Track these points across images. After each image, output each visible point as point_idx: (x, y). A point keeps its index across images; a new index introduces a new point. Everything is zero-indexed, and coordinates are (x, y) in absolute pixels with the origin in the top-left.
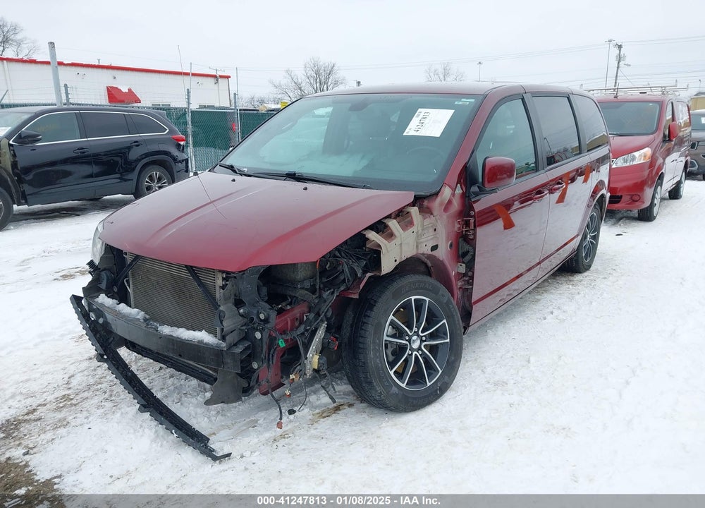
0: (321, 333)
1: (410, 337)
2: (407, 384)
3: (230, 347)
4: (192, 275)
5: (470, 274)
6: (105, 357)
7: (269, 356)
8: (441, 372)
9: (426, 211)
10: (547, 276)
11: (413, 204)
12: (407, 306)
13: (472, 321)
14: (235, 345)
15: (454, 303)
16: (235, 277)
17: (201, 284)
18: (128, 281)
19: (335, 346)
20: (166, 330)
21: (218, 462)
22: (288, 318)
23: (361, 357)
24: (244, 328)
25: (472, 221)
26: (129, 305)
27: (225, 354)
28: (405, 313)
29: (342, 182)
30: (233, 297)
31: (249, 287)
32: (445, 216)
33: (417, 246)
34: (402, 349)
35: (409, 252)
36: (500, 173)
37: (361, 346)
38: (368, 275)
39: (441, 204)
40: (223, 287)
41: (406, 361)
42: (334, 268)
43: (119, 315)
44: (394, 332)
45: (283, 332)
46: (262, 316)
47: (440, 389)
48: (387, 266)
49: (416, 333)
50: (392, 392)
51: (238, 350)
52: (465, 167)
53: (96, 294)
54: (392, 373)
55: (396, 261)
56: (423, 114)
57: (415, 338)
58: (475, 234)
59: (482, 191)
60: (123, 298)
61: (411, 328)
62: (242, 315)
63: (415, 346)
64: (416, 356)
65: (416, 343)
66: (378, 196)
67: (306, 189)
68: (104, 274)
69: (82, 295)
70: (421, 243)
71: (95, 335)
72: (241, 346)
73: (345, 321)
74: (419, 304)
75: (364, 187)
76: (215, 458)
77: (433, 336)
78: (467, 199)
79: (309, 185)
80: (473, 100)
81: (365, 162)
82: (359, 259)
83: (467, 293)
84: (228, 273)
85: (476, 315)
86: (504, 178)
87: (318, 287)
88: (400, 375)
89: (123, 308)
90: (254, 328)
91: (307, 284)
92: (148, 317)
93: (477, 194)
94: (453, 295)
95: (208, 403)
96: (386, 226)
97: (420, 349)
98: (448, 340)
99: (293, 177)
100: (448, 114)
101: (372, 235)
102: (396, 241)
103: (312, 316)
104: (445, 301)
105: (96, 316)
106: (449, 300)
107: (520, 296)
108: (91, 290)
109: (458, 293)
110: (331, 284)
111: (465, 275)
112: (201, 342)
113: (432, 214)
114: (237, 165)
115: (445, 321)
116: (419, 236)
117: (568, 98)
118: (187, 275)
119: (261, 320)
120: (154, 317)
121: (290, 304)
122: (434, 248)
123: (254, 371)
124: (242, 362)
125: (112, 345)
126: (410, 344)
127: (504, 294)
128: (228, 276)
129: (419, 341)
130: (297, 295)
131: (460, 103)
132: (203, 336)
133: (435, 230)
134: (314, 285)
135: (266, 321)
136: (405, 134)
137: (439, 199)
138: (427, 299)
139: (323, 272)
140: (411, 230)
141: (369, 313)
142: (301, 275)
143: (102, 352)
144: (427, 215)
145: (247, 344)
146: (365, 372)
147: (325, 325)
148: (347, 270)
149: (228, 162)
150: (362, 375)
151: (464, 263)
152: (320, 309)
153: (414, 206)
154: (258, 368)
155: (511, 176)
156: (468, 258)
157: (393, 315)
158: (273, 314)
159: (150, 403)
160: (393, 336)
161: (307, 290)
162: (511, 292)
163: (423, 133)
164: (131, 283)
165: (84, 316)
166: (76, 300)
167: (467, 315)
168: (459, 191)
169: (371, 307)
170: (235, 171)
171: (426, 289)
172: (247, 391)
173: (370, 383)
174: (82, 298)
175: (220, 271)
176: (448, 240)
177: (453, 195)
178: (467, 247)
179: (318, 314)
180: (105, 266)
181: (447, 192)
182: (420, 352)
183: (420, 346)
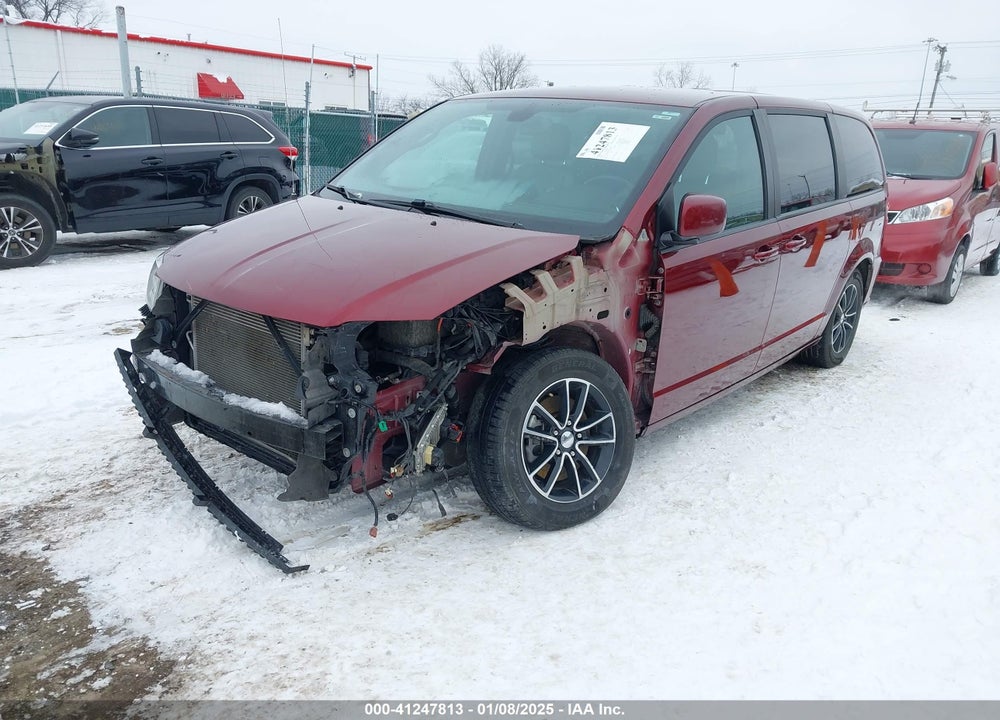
0: (439, 418)
1: (561, 432)
2: (551, 494)
3: (313, 425)
4: (271, 330)
5: (653, 354)
6: (156, 432)
7: (365, 441)
8: (600, 481)
9: (593, 263)
10: (775, 366)
11: (577, 252)
12: (558, 391)
13: (653, 417)
14: (321, 423)
15: (627, 394)
16: (326, 335)
17: (282, 342)
18: (190, 335)
19: (457, 437)
20: (233, 399)
21: (290, 575)
22: (396, 395)
23: (490, 452)
24: (334, 402)
25: (660, 281)
26: (190, 364)
27: (306, 434)
28: (555, 400)
29: (481, 218)
30: (322, 361)
31: (344, 349)
32: (621, 272)
33: (577, 310)
34: (548, 447)
35: (564, 316)
36: (705, 217)
37: (491, 438)
38: (506, 344)
39: (615, 256)
40: (309, 348)
41: (553, 463)
42: (461, 332)
43: (175, 377)
44: (539, 423)
45: (387, 413)
46: (358, 389)
47: (597, 505)
48: (532, 333)
49: (569, 428)
50: (528, 502)
51: (327, 428)
52: (655, 207)
53: (148, 350)
54: (531, 477)
55: (544, 327)
56: (606, 129)
57: (567, 434)
58: (662, 300)
59: (676, 240)
60: (184, 356)
61: (562, 420)
62: (331, 386)
63: (567, 444)
64: (567, 459)
65: (568, 441)
66: (536, 238)
67: (434, 224)
68: (160, 325)
69: (129, 349)
70: (584, 306)
71: (144, 404)
72: (328, 426)
73: (473, 406)
74: (576, 389)
75: (514, 226)
76: (288, 571)
77: (593, 434)
78: (655, 250)
79: (440, 220)
80: (678, 114)
81: (519, 192)
82: (494, 321)
83: (647, 378)
84: (317, 328)
85: (659, 406)
86: (710, 225)
87: (438, 356)
88: (542, 481)
89: (182, 369)
90: (347, 403)
91: (424, 352)
92: (212, 382)
93: (669, 245)
94: (626, 381)
95: (281, 498)
96: (536, 281)
97: (573, 448)
98: (614, 441)
99: (421, 207)
100: (640, 131)
101: (513, 291)
102: (548, 300)
103: (426, 393)
104: (613, 388)
105: (146, 378)
106: (619, 386)
107: (731, 390)
108: (143, 343)
109: (634, 380)
110: (456, 354)
111: (646, 355)
112: (277, 417)
113: (602, 268)
114: (348, 188)
115: (611, 414)
116: (580, 296)
117: (826, 119)
118: (264, 329)
119: (357, 394)
120: (221, 382)
121: (400, 377)
122: (603, 314)
123: (345, 460)
124: (327, 446)
125: (166, 419)
126: (560, 442)
127: (707, 387)
128: (317, 332)
129: (572, 439)
130: (410, 366)
131: (660, 117)
132: (280, 410)
133: (605, 290)
134: (433, 354)
135: (363, 395)
136: (578, 156)
137: (612, 249)
138: (588, 384)
139: (446, 337)
140: (569, 287)
141: (504, 395)
142: (415, 338)
143: (152, 426)
144: (596, 269)
145: (336, 423)
146: (494, 473)
147: (445, 407)
148: (478, 336)
149: (338, 183)
150: (489, 477)
151: (646, 339)
152: (438, 385)
153: (578, 254)
154: (351, 456)
155: (720, 222)
156: (651, 332)
157: (539, 401)
158: (373, 387)
159: (208, 495)
160: (538, 429)
161: (424, 359)
162: (719, 385)
163: (604, 156)
164: (194, 341)
165: (132, 377)
166: (122, 355)
167: (644, 411)
168: (644, 238)
169: (508, 388)
170: (345, 196)
171: (588, 370)
172: (334, 486)
173: (500, 488)
174: (130, 354)
175: (310, 327)
176: (624, 303)
177: (635, 243)
178: (652, 317)
179: (435, 393)
180: (162, 313)
181: (625, 239)
182: (573, 454)
183: (574, 445)
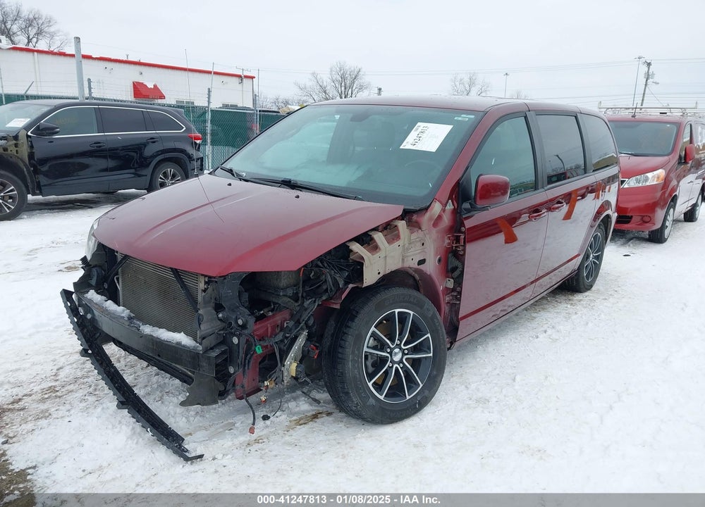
0: (301, 341)
1: (392, 350)
2: (385, 396)
3: (206, 350)
4: (176, 277)
5: (458, 289)
6: (90, 352)
7: (245, 362)
8: (421, 385)
9: (414, 225)
10: (545, 293)
11: (402, 218)
12: (390, 318)
13: (460, 335)
14: (212, 349)
15: (440, 319)
16: (216, 282)
17: (184, 286)
18: (118, 279)
19: (315, 354)
20: (147, 329)
21: (189, 462)
22: (268, 324)
23: (339, 367)
24: (222, 332)
25: (462, 237)
26: (117, 302)
27: (200, 356)
28: (388, 326)
29: (331, 192)
30: (213, 300)
31: (230, 293)
32: (434, 231)
33: (403, 260)
34: (383, 361)
35: (393, 265)
36: (493, 190)
37: (340, 356)
38: (351, 286)
39: (430, 219)
40: (204, 291)
41: (386, 373)
42: (318, 277)
43: (105, 311)
44: (376, 343)
45: (262, 339)
46: (240, 322)
47: (420, 403)
48: (370, 277)
49: (399, 346)
50: (368, 404)
51: (214, 354)
52: (458, 184)
53: (84, 290)
54: (370, 384)
55: (379, 273)
56: (421, 128)
57: (397, 350)
58: (464, 250)
59: (473, 208)
60: (113, 296)
61: (393, 341)
62: (220, 320)
63: (397, 358)
64: (397, 369)
65: (397, 356)
66: (368, 207)
67: (298, 197)
68: (95, 272)
69: (72, 289)
70: (407, 256)
71: (82, 331)
72: (217, 350)
73: (327, 330)
74: (403, 317)
75: (355, 198)
76: (187, 459)
77: (416, 350)
78: (458, 215)
79: (303, 194)
80: (473, 117)
81: (359, 174)
82: (341, 270)
83: (455, 308)
84: (210, 277)
85: (464, 328)
86: (499, 196)
87: (300, 295)
88: (379, 387)
89: (110, 305)
90: (232, 333)
91: (290, 292)
92: (132, 315)
93: (468, 211)
94: (439, 310)
95: (183, 404)
96: (372, 239)
97: (401, 361)
98: (431, 355)
99: (288, 184)
100: (447, 129)
101: (356, 247)
102: (381, 254)
103: (291, 324)
104: (430, 316)
105: (84, 310)
106: (434, 314)
107: (515, 312)
108: (82, 285)
109: (445, 308)
110: (314, 293)
111: (453, 290)
112: (179, 343)
113: (420, 228)
114: (235, 169)
115: (429, 335)
116: (405, 250)
117: (576, 117)
118: (171, 276)
119: (239, 326)
120: (139, 316)
121: (272, 310)
122: (422, 262)
123: (230, 375)
124: (217, 365)
125: (98, 341)
126: (391, 356)
127: (498, 310)
128: (210, 280)
129: (400, 355)
130: (279, 302)
131: (460, 119)
132: (181, 338)
133: (423, 244)
134: (297, 293)
135: (244, 327)
136: (401, 147)
137: (428, 215)
138: (412, 313)
139: (307, 281)
140: (396, 244)
141: (350, 324)
142: (284, 282)
143: (87, 348)
144: (416, 229)
145: (224, 348)
146: (343, 383)
147: (305, 333)
148: (330, 280)
149: (228, 165)
150: (339, 385)
151: (453, 279)
152: (301, 316)
153: (403, 219)
154: (234, 373)
155: (504, 193)
156: (456, 273)
157: (375, 327)
158: (251, 320)
159: (129, 400)
160: (375, 348)
161: (289, 297)
162: (506, 308)
163: (421, 147)
164: (120, 280)
165: (73, 311)
166: (66, 294)
167: (453, 330)
168: (450, 207)
169: (353, 319)
170: (233, 175)
171: (410, 302)
172: (222, 394)
173: (347, 393)
174: (72, 293)
175: (202, 275)
176: (436, 254)
177: (444, 210)
178: (456, 263)
179: (298, 322)
180: (96, 263)
181: (437, 208)
182: (402, 365)
183: (402, 359)
